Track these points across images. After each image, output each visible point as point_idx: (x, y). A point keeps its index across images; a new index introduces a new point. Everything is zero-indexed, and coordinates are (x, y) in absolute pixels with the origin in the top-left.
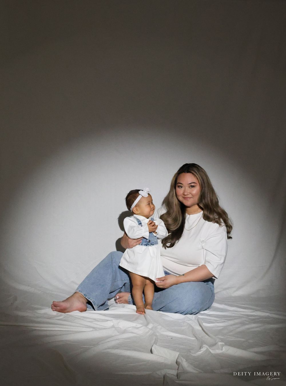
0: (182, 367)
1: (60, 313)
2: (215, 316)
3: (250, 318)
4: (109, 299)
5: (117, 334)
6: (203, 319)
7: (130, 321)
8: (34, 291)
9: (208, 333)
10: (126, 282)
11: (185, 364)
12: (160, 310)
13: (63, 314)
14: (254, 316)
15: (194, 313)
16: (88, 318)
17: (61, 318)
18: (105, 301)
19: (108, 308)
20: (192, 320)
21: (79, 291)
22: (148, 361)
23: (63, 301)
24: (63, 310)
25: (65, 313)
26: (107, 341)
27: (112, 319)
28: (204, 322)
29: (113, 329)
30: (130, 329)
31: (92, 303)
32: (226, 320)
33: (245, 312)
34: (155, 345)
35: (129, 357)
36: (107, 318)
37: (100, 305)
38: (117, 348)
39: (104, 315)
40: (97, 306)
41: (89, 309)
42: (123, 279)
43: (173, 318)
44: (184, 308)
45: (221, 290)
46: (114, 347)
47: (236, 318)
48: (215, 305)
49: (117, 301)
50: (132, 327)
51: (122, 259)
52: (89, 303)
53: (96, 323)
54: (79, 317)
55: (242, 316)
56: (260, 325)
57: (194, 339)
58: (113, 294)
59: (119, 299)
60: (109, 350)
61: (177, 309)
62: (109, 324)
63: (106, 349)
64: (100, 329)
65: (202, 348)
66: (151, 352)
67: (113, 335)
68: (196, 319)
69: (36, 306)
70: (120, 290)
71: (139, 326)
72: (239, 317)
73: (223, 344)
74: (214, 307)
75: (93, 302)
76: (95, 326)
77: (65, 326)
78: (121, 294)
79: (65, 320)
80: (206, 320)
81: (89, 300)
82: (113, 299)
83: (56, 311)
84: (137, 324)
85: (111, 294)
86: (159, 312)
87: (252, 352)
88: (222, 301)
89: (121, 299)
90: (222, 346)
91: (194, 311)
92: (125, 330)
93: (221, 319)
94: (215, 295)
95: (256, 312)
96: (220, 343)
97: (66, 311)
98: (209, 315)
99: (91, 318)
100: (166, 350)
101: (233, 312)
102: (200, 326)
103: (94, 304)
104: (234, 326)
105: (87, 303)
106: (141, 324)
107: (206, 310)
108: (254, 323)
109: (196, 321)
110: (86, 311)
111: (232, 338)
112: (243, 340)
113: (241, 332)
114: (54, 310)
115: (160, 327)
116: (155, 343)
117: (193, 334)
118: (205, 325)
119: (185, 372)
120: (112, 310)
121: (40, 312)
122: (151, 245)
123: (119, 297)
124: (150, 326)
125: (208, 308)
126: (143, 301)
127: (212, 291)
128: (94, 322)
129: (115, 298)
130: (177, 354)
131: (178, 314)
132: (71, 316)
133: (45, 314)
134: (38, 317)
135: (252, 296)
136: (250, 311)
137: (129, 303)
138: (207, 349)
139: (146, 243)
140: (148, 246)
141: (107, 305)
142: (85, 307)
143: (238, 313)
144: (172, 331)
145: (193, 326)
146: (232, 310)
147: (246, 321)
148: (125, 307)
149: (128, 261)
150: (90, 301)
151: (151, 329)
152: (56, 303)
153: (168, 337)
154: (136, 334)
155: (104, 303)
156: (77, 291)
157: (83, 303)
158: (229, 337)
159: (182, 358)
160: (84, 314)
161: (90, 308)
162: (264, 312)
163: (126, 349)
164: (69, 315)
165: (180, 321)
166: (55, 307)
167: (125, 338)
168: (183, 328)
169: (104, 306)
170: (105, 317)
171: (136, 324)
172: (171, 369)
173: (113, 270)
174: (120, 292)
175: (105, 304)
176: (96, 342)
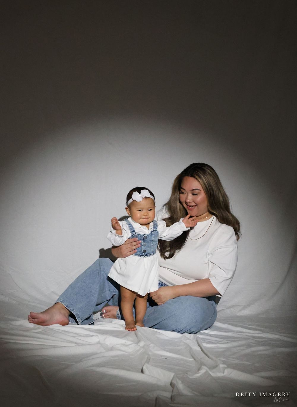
0: (177, 389)
1: (38, 326)
2: (217, 336)
3: (258, 340)
4: (94, 313)
5: (103, 351)
6: (202, 339)
7: (118, 337)
8: (8, 301)
9: (209, 354)
10: (115, 294)
11: (180, 386)
12: (153, 327)
13: (41, 326)
14: (261, 338)
15: (194, 333)
16: (70, 332)
17: (38, 331)
18: (90, 315)
19: (94, 323)
20: (191, 340)
21: (61, 302)
22: (138, 382)
23: (42, 313)
24: (42, 323)
25: (44, 326)
26: (91, 358)
27: (98, 334)
28: (204, 342)
29: (99, 345)
30: (119, 346)
31: (76, 316)
32: (229, 341)
33: (251, 333)
34: (146, 365)
35: (116, 377)
36: (91, 333)
37: (85, 318)
38: (103, 366)
39: (89, 330)
40: (82, 319)
41: (72, 323)
42: (112, 290)
43: (168, 337)
44: (181, 327)
45: (223, 308)
46: (99, 365)
47: (241, 339)
48: (217, 324)
49: (104, 316)
50: (121, 344)
51: (112, 269)
52: (72, 315)
53: (80, 338)
54: (60, 331)
55: (248, 337)
56: (268, 348)
57: (191, 359)
58: (100, 307)
59: (105, 313)
60: (94, 368)
61: (174, 327)
62: (95, 339)
63: (91, 366)
64: (83, 345)
65: (201, 370)
66: (142, 371)
67: (98, 352)
68: (194, 339)
69: (10, 317)
70: (108, 303)
71: (129, 343)
72: (245, 339)
73: (225, 366)
74: (216, 326)
75: (76, 314)
76: (79, 341)
77: (42, 340)
78: (108, 308)
79: (43, 334)
80: (205, 340)
81: (72, 312)
82: (100, 313)
83: (33, 323)
84: (127, 341)
85: (98, 306)
86: (151, 329)
87: (258, 376)
88: (225, 321)
89: (108, 313)
90: (224, 368)
91: (193, 330)
92: (112, 347)
93: (222, 340)
94: (218, 314)
95: (264, 333)
96: (222, 366)
97: (45, 324)
98: (210, 335)
99: (74, 332)
100: (159, 370)
101: (237, 333)
102: (199, 346)
103: (78, 317)
104: (238, 348)
105: (69, 316)
106: (132, 341)
107: (206, 329)
108: (262, 345)
109: (195, 341)
110: (67, 324)
111: (236, 361)
112: (249, 363)
113: (245, 355)
114: (31, 321)
115: (152, 345)
116: (148, 362)
117: (191, 354)
118: (205, 345)
119: (180, 394)
120: (98, 325)
121: (14, 323)
122: (145, 256)
123: (106, 311)
124: (142, 344)
125: (209, 328)
126: (133, 316)
127: (214, 308)
128: (76, 337)
129: (102, 312)
130: (172, 375)
131: (175, 332)
132: (52, 329)
133: (20, 326)
134: (12, 329)
135: (260, 316)
136: (257, 332)
137: (117, 318)
138: (207, 372)
139: (140, 253)
140: (142, 256)
141: (92, 319)
142: (66, 321)
143: (244, 334)
144: (167, 351)
145: (191, 346)
146: (236, 331)
147: (252, 343)
148: (113, 323)
149: (118, 272)
150: (74, 313)
151: (143, 347)
152: (34, 314)
153: (162, 357)
154: (126, 352)
155: (89, 316)
156: (58, 302)
157: (65, 316)
158: (231, 359)
159: (178, 380)
160: (65, 328)
161: (72, 321)
162: (274, 334)
163: (113, 368)
164: (48, 328)
165: (176, 340)
166: (33, 318)
167: (111, 356)
168: (179, 348)
169: (88, 320)
170: (90, 332)
171: (125, 341)
172: (165, 391)
173: (100, 279)
174: (107, 305)
175: (91, 318)
176: (79, 358)
